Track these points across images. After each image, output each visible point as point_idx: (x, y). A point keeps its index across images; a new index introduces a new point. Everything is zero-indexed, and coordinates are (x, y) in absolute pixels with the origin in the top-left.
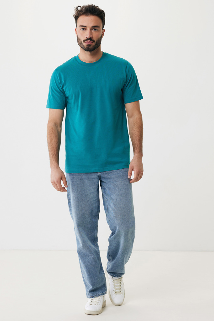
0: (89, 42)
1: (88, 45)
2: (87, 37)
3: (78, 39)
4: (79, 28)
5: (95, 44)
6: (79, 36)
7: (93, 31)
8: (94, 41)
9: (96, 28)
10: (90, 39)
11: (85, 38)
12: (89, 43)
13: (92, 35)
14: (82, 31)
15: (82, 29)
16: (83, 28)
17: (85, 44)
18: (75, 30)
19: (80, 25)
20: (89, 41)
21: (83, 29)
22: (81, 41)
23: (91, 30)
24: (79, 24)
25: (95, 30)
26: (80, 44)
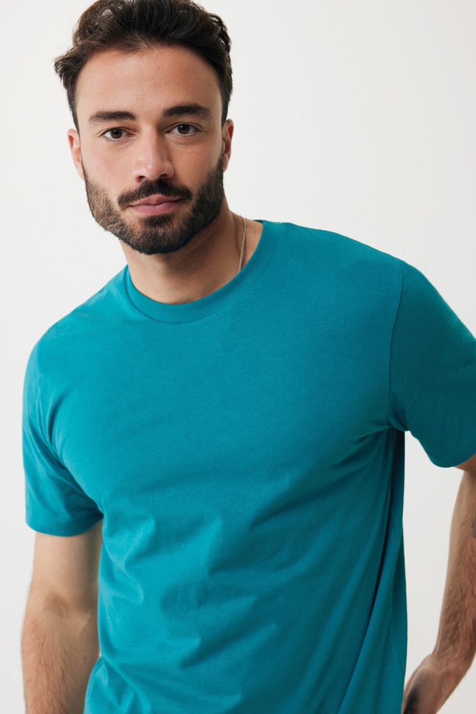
0: (159, 203)
1: (152, 222)
2: (141, 177)
3: (91, 190)
4: (90, 130)
5: (194, 210)
6: (91, 176)
7: (174, 136)
8: (184, 194)
9: (187, 119)
10: (163, 185)
11: (132, 185)
12: (160, 210)
13: (170, 159)
14: (107, 142)
15: (108, 135)
16: (114, 124)
17: (133, 217)
18: (71, 139)
19: (94, 111)
20: (154, 197)
21: (116, 133)
22: (107, 202)
23: (162, 129)
24: (87, 106)
25: (184, 128)
26: (106, 218)
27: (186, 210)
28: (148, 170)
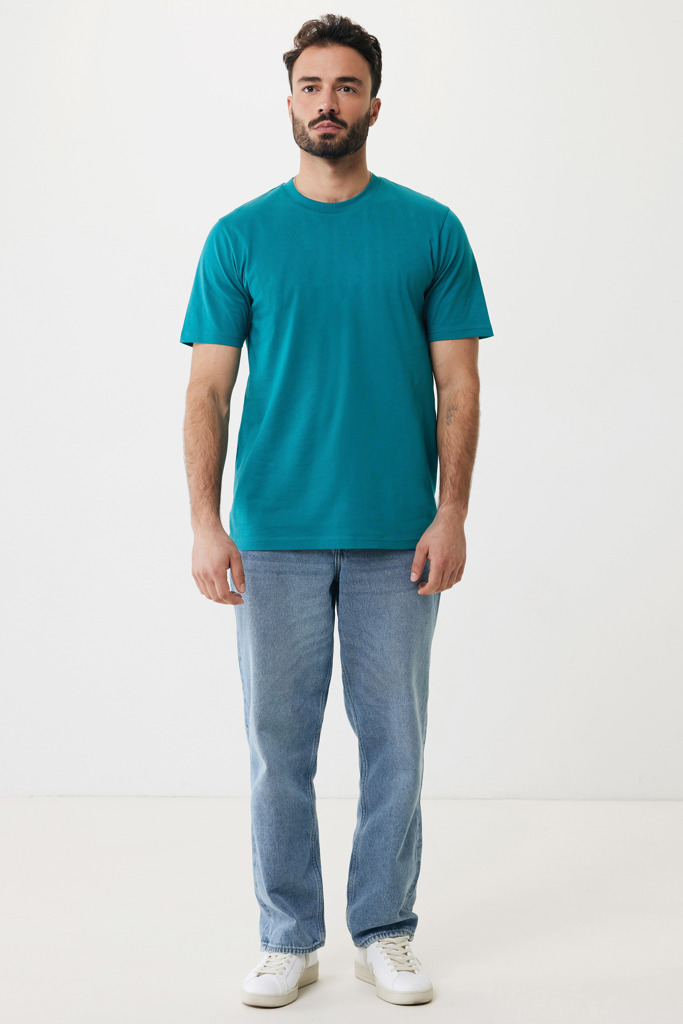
0: (328, 126)
1: (325, 136)
2: (321, 110)
3: (295, 122)
4: (298, 87)
5: (349, 136)
6: (297, 114)
7: (341, 95)
8: (344, 124)
9: (349, 84)
10: (332, 115)
11: (316, 115)
12: (329, 130)
13: (338, 104)
14: (306, 94)
15: (307, 90)
16: (310, 84)
17: (314, 135)
18: (289, 101)
19: (300, 77)
20: (326, 122)
21: (310, 89)
22: (303, 128)
23: (334, 88)
24: (297, 75)
25: (347, 89)
26: (300, 138)
27: (343, 133)
28: (325, 107)
